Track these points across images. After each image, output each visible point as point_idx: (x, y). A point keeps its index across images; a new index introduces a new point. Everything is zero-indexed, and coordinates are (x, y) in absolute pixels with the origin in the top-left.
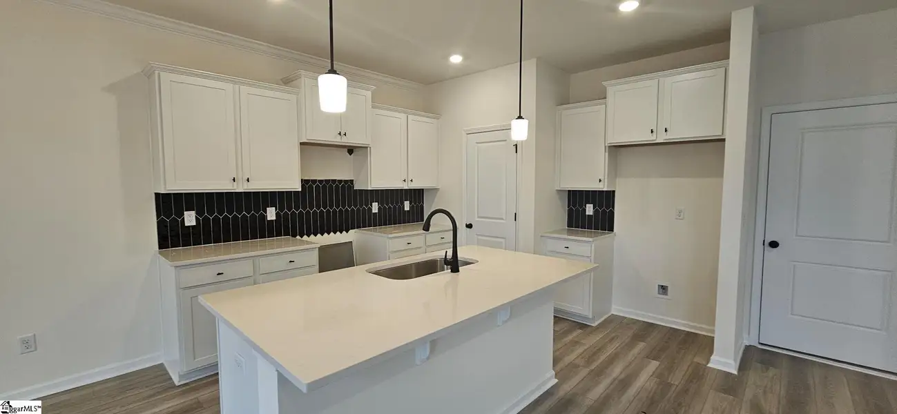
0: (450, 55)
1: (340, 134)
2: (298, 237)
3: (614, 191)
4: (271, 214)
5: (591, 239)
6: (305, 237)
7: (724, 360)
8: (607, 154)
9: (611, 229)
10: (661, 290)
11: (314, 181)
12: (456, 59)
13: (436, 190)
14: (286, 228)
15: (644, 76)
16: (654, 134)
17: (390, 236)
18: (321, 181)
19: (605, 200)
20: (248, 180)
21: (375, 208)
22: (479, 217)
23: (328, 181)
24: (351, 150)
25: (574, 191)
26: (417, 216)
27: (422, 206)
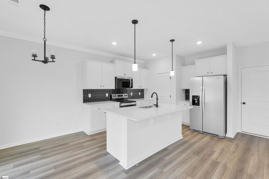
0: (153, 54)
1: (124, 74)
4: (107, 95)
13: (148, 89)
16: (209, 74)
17: (137, 101)
20: (104, 86)
21: (131, 94)
26: (142, 97)
27: (144, 94)
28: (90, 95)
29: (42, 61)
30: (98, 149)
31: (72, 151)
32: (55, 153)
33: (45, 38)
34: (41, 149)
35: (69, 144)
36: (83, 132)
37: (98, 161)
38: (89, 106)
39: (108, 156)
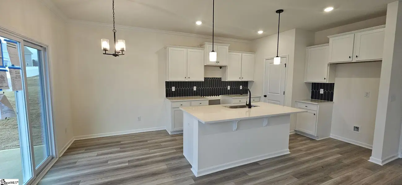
0: (259, 30)
1: (217, 62)
2: (203, 96)
3: (334, 84)
4: (195, 88)
5: (317, 103)
6: (205, 97)
7: (376, 159)
8: (329, 67)
9: (332, 100)
10: (356, 129)
11: (208, 78)
12: (260, 32)
13: (253, 81)
14: (199, 93)
15: (347, 33)
16: (351, 58)
17: (233, 98)
18: (210, 78)
19: (329, 88)
20: (189, 78)
21: (229, 88)
22: (269, 93)
23: (212, 78)
24: (221, 67)
25: (315, 83)
26: (245, 91)
28: (173, 89)
29: (113, 55)
30: (175, 151)
31: (148, 149)
32: (133, 148)
33: (114, 29)
34: (121, 143)
35: (148, 141)
36: (165, 130)
37: (170, 163)
38: (170, 103)
39: (182, 160)
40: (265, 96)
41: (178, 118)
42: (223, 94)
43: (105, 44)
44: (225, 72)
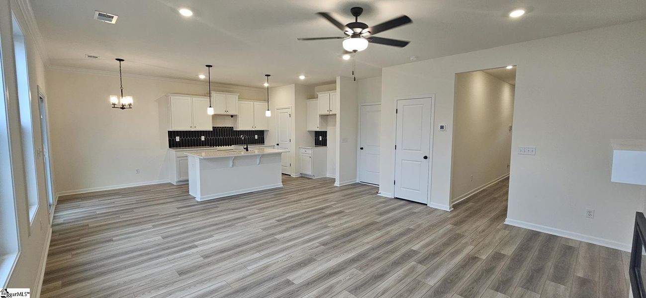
0: (264, 83)
1: (227, 111)
2: (212, 147)
3: (327, 131)
4: (203, 138)
5: (311, 148)
6: (215, 147)
8: (320, 118)
9: (326, 146)
11: (217, 127)
13: (268, 131)
14: (208, 143)
15: (326, 92)
16: (329, 111)
18: (221, 127)
19: (324, 134)
20: (195, 127)
21: (242, 137)
22: (282, 141)
23: (223, 127)
24: (232, 116)
25: (317, 131)
26: (261, 141)
27: (263, 137)
28: (178, 139)
29: (121, 108)
33: (121, 87)
36: (170, 183)
38: (173, 151)
40: (278, 145)
41: (183, 168)
42: (235, 144)
43: (114, 99)
44: (236, 121)
